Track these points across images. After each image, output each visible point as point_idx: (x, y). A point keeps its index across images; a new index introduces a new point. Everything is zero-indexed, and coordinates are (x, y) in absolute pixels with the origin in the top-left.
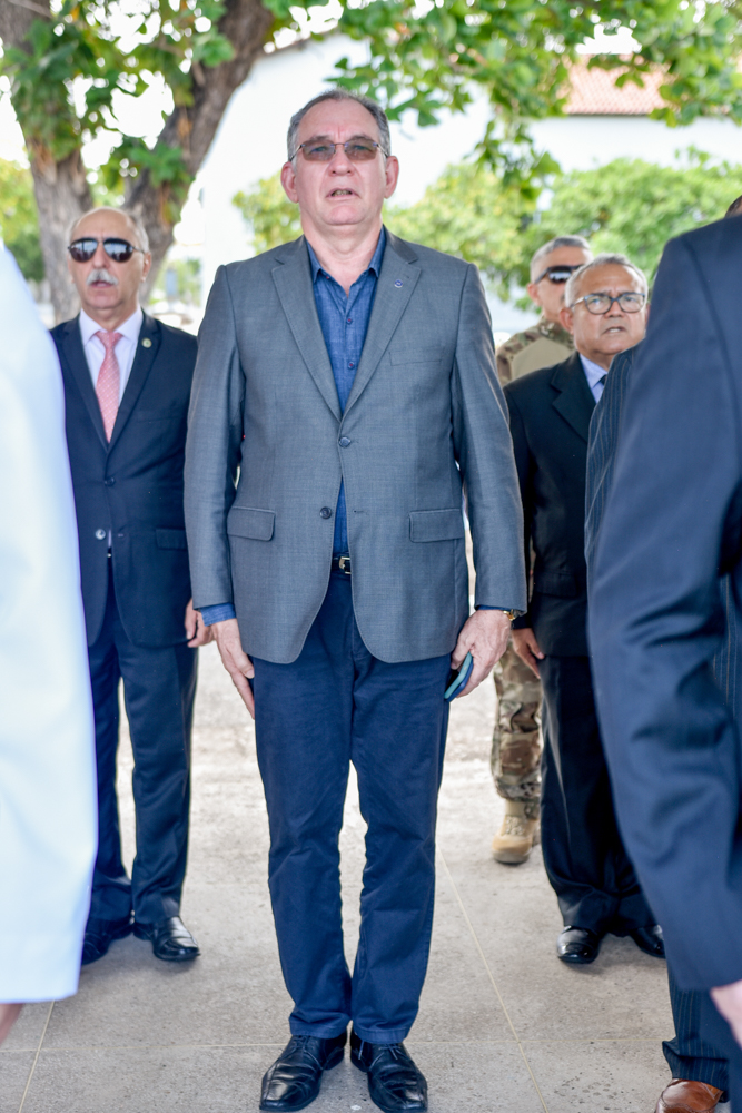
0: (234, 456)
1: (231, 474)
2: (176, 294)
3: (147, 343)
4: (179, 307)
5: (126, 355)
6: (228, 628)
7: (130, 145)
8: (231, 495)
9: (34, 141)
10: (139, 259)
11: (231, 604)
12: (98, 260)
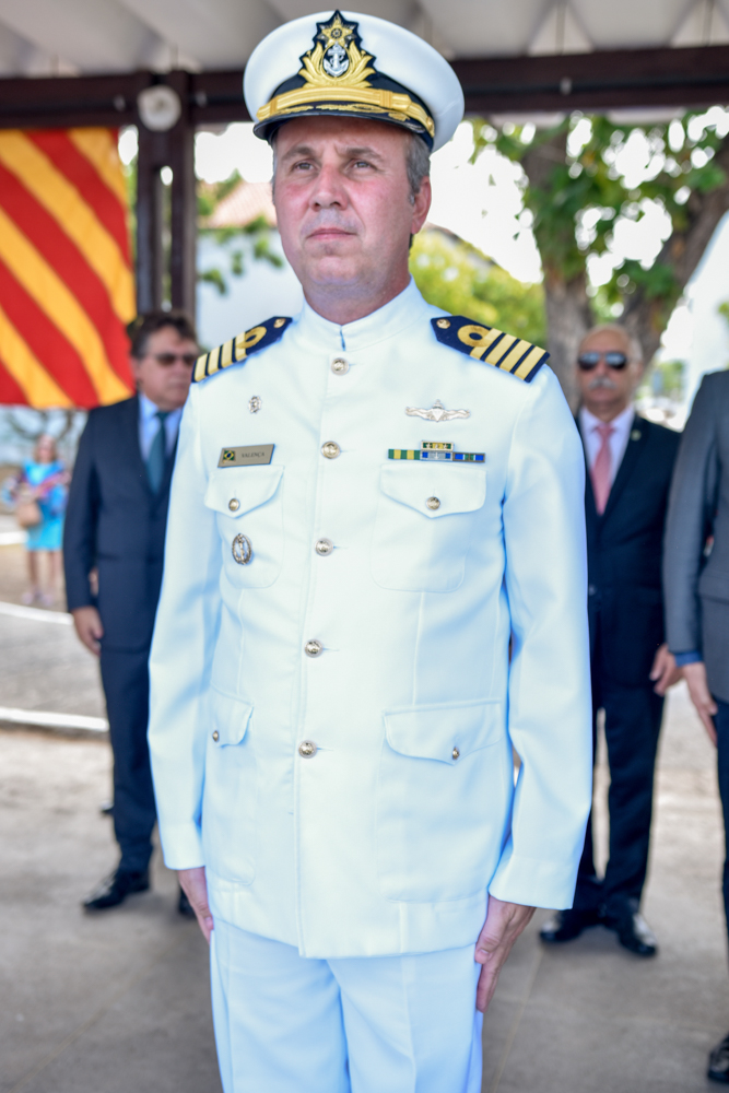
0: (707, 529)
1: (703, 544)
2: (663, 391)
3: (637, 435)
4: (665, 403)
5: (618, 445)
6: (696, 670)
7: (630, 266)
8: (702, 561)
9: (548, 264)
10: (633, 368)
11: (698, 651)
12: (600, 370)
